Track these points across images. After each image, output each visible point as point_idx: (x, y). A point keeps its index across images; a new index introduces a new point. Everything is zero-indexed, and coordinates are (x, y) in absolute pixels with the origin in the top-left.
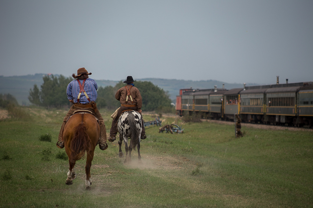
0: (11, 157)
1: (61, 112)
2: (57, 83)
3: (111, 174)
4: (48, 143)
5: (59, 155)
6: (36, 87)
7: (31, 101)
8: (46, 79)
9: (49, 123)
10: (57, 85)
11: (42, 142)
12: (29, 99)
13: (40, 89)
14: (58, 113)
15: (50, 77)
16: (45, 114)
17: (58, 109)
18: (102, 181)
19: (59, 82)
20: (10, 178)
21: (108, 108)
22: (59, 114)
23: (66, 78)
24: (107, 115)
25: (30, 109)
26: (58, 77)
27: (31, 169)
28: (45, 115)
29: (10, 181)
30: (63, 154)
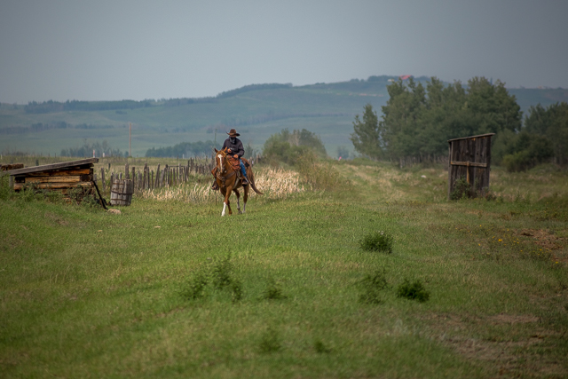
0: (285, 291)
1: (431, 174)
2: (423, 100)
3: (540, 341)
4: (382, 255)
5: (406, 290)
6: (369, 113)
7: (358, 147)
8: (396, 90)
9: (396, 203)
10: (422, 105)
11: (366, 254)
12: (354, 141)
13: (380, 116)
14: (424, 176)
15: (406, 84)
16: (391, 180)
17: (426, 166)
18: (515, 359)
19: (427, 97)
20: (276, 349)
21: (558, 162)
22: (427, 180)
23: (446, 87)
24: (554, 182)
25: (354, 168)
26: (425, 85)
27: (333, 325)
28: (389, 184)
29: (277, 356)
30: (416, 285)
